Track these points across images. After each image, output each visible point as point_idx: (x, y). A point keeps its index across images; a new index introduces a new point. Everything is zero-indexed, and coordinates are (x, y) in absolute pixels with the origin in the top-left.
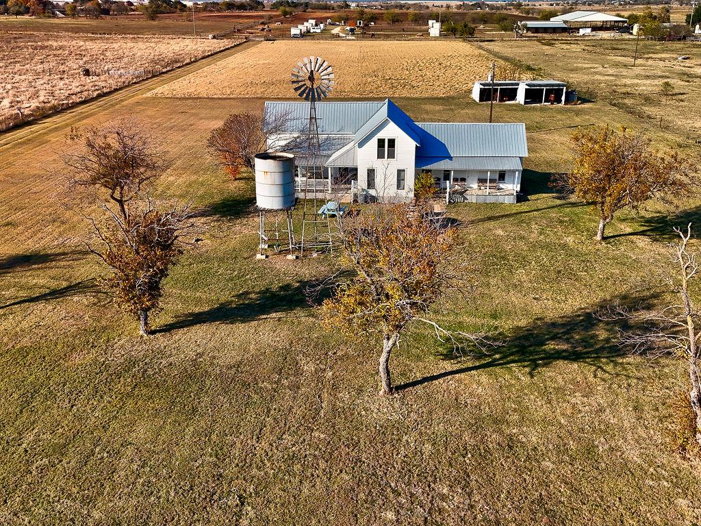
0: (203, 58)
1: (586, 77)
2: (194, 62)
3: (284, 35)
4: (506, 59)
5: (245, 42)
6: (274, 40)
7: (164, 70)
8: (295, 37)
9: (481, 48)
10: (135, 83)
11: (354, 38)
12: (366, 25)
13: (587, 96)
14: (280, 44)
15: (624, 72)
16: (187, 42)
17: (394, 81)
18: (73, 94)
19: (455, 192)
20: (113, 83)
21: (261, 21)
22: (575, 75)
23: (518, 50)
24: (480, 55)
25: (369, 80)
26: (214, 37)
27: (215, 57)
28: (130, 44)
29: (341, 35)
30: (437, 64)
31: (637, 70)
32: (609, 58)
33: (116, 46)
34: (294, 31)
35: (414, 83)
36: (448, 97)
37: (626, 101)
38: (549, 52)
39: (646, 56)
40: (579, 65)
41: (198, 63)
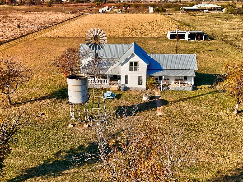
0: (65, 21)
1: (210, 28)
2: (61, 22)
3: (96, 12)
4: (178, 21)
5: (82, 15)
6: (92, 14)
7: (49, 26)
8: (100, 13)
9: (168, 17)
10: (37, 31)
11: (122, 13)
12: (126, 8)
13: (212, 37)
14: (95, 15)
15: (224, 27)
16: (60, 14)
17: (136, 31)
18: (10, 36)
19: (164, 86)
20: (28, 31)
21: (89, 7)
22: (205, 28)
23: (182, 18)
24: (168, 20)
25: (127, 30)
26: (71, 13)
27: (70, 20)
28: (39, 15)
29: (117, 12)
30: (152, 23)
31: (229, 26)
32: (216, 21)
33: (34, 16)
34: (100, 11)
35: (144, 31)
36: (158, 37)
37: (228, 39)
38: (194, 19)
39: (230, 20)
40: (206, 24)
41: (63, 23)
